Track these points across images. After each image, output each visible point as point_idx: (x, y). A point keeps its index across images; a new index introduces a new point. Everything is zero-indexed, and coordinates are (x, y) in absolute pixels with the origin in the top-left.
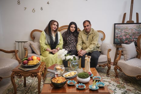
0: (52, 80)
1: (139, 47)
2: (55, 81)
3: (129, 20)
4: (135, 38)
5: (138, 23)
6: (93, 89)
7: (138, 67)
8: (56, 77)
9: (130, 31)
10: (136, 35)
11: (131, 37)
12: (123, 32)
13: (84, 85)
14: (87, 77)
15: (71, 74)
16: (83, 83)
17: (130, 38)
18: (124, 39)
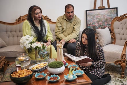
0: (12, 75)
1: (113, 33)
2: (16, 75)
3: (100, 6)
4: (107, 24)
5: (109, 8)
6: (69, 79)
7: (115, 51)
8: (17, 71)
9: (102, 17)
10: (109, 21)
11: (103, 23)
12: (95, 18)
13: (58, 76)
14: (61, 66)
15: (40, 67)
16: (56, 75)
17: (103, 25)
18: (97, 26)
